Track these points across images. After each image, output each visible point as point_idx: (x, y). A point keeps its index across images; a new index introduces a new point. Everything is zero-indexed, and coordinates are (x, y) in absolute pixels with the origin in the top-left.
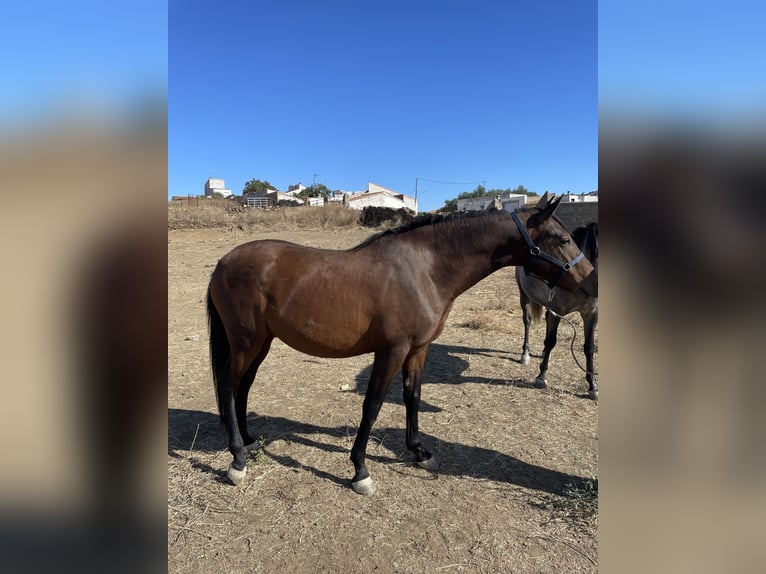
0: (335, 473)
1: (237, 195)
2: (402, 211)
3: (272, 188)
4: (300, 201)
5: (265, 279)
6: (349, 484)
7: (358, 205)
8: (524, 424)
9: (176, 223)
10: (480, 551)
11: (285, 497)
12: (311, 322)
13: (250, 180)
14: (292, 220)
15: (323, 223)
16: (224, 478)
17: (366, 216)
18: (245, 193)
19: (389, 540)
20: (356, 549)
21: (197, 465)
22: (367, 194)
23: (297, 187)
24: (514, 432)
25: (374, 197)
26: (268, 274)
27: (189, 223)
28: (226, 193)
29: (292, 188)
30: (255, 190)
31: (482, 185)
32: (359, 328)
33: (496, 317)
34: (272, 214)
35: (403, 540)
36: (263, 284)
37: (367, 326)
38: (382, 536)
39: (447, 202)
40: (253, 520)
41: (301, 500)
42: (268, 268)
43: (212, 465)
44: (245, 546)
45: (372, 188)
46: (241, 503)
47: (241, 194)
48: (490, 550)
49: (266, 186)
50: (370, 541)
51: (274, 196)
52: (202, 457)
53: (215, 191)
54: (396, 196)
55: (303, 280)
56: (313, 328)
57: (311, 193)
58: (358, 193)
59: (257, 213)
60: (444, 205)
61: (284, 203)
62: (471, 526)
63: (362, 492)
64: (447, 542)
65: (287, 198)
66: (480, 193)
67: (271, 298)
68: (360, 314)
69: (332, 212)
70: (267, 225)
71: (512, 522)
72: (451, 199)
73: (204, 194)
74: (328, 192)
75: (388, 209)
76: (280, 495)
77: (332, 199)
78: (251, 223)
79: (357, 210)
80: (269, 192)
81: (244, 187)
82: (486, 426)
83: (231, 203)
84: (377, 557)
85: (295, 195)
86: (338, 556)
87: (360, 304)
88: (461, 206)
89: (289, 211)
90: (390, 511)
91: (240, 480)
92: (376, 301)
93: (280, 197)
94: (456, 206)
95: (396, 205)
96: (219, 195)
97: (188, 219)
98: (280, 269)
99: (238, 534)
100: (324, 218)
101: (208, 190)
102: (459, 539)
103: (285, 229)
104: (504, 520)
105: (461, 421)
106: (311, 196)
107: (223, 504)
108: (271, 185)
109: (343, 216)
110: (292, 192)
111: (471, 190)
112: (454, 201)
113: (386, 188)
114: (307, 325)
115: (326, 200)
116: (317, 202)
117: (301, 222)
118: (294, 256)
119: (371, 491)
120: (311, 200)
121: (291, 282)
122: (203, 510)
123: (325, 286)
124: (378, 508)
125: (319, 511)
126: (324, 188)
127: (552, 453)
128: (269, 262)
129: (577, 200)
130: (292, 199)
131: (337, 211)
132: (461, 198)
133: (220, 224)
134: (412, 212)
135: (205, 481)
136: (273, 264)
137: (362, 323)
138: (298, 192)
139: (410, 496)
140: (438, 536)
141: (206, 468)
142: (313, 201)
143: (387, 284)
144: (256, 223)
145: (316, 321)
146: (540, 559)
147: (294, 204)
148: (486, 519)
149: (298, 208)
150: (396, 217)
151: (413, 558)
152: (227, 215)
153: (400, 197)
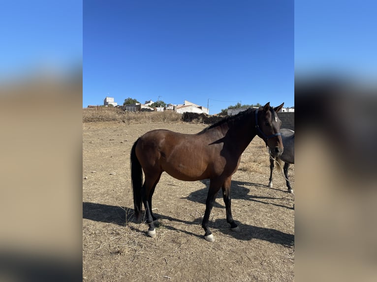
0: (195, 233)
1: (120, 105)
2: (202, 115)
3: (138, 103)
4: (152, 109)
5: (160, 146)
6: (203, 237)
7: (181, 111)
8: (275, 213)
9: (93, 119)
10: (265, 264)
11: (176, 242)
12: (181, 165)
13: (127, 98)
14: (149, 118)
15: (164, 120)
16: (147, 234)
17: (185, 117)
18: (124, 104)
19: (226, 259)
20: (213, 263)
21: (132, 229)
22: (184, 106)
23: (149, 102)
24: (271, 216)
25: (188, 107)
26: (162, 144)
27: (99, 119)
28: (115, 104)
29: (147, 103)
30: (130, 104)
31: (240, 103)
32: (202, 168)
33: (254, 166)
34: (139, 115)
35: (231, 259)
36: (160, 148)
37: (206, 167)
38: (222, 258)
39: (222, 110)
40: (165, 251)
41: (183, 243)
42: (162, 141)
43: (139, 229)
44: (164, 262)
45: (187, 103)
46: (157, 245)
47: (122, 105)
48: (270, 263)
49: (135, 101)
50: (218, 260)
51: (140, 106)
52: (135, 225)
53: (109, 103)
54: (198, 107)
55: (177, 147)
56: (182, 168)
57: (157, 105)
58: (180, 105)
59: (132, 114)
60: (221, 112)
61: (144, 110)
62: (260, 254)
63: (209, 240)
64: (251, 260)
65: (146, 108)
66: (238, 106)
67: (163, 154)
68: (202, 162)
69: (168, 115)
70: (136, 120)
71: (277, 253)
72: (224, 109)
73: (103, 104)
74: (165, 105)
75: (196, 114)
76: (173, 241)
77: (168, 108)
78: (129, 119)
79: (180, 114)
80: (137, 104)
81: (124, 102)
82: (258, 214)
83: (118, 109)
84: (222, 266)
85: (149, 106)
86: (205, 265)
87: (202, 158)
88: (229, 112)
89: (147, 114)
90: (223, 248)
91: (154, 235)
92: (210, 156)
93: (142, 107)
94: (227, 112)
95: (199, 111)
96: (111, 105)
97: (98, 117)
98: (167, 142)
99: (159, 257)
100: (164, 117)
101: (106, 103)
102: (256, 259)
103: (145, 122)
104: (273, 252)
105: (246, 212)
106: (157, 107)
107: (149, 245)
108: (137, 101)
109: (174, 116)
110: (148, 104)
111: (234, 105)
112: (226, 110)
113: (193, 103)
114: (179, 166)
115: (165, 109)
116: (160, 109)
117: (153, 119)
118: (173, 137)
119: (213, 240)
120: (158, 108)
121: (172, 147)
122: (142, 247)
123: (187, 149)
124: (217, 247)
125: (192, 248)
126: (163, 103)
127: (289, 225)
128: (162, 139)
129: (286, 111)
130: (148, 108)
131: (171, 114)
132: (229, 108)
133: (114, 120)
134: (207, 115)
135: (138, 235)
136: (164, 140)
137: (204, 166)
138: (150, 104)
139: (231, 242)
140: (246, 258)
141: (138, 231)
142: (158, 109)
143: (214, 149)
144: (131, 119)
145: (183, 164)
146: (291, 267)
147: (149, 110)
148: (266, 251)
149: (152, 112)
150: (199, 117)
151: (237, 266)
152: (117, 115)
153: (200, 108)
